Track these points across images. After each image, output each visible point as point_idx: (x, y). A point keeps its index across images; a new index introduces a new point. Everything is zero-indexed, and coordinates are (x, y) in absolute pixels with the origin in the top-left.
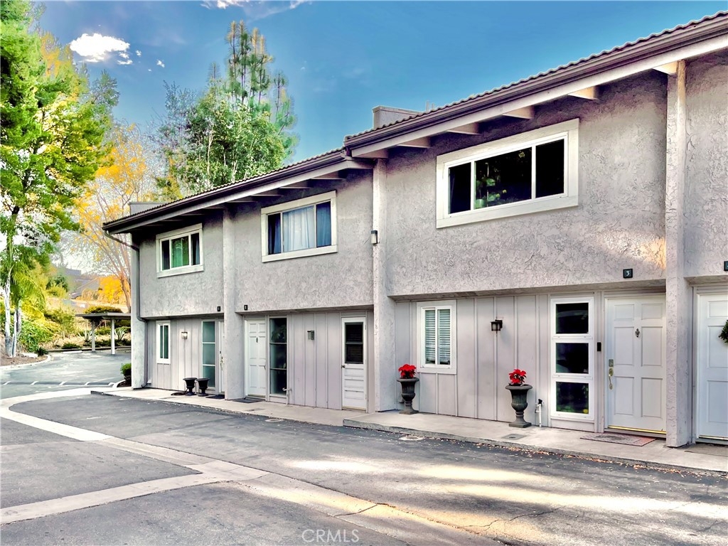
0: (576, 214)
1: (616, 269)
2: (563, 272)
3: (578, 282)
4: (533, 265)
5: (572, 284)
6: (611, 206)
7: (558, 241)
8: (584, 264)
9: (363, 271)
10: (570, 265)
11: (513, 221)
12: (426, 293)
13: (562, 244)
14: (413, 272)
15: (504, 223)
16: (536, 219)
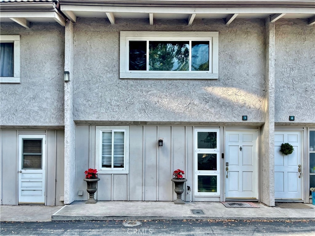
0: (216, 83)
1: (238, 116)
2: (209, 114)
3: (217, 121)
4: (189, 109)
5: (213, 121)
6: (235, 82)
7: (205, 97)
8: (221, 111)
9: (49, 101)
10: (213, 110)
11: (177, 82)
12: (110, 120)
13: (208, 99)
14: (99, 105)
15: (170, 82)
16: (191, 82)
